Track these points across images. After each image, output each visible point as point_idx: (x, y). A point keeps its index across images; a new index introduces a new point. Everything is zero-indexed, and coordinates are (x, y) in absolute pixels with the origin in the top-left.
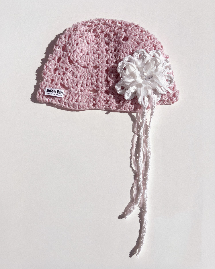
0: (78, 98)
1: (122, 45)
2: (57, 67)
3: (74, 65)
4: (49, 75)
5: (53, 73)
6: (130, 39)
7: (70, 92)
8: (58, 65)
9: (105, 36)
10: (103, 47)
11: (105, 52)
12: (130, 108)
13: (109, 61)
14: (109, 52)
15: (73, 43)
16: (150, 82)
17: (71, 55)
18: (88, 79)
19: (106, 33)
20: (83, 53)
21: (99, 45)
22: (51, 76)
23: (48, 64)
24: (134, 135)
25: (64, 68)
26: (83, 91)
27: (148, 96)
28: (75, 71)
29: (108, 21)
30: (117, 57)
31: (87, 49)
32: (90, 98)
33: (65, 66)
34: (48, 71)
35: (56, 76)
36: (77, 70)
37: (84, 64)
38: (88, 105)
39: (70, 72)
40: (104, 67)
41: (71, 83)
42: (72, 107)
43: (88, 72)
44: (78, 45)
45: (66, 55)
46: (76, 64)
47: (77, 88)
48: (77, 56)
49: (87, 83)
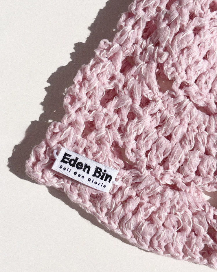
0: (159, 209)
2: (116, 86)
3: (173, 96)
4: (85, 107)
5: (98, 103)
7: (138, 180)
8: (120, 81)
15: (185, 24)
17: (171, 62)
18: (207, 153)
20: (212, 62)
22: (90, 111)
23: (91, 69)
25: (138, 98)
26: (179, 190)
28: (170, 114)
32: (201, 223)
33: (143, 91)
34: (84, 91)
35: (106, 115)
36: (178, 114)
38: (184, 247)
39: (152, 115)
41: (147, 152)
42: (129, 234)
44: (202, 32)
45: (152, 57)
46: (181, 93)
47: (163, 174)
48: (188, 67)
49: (201, 167)
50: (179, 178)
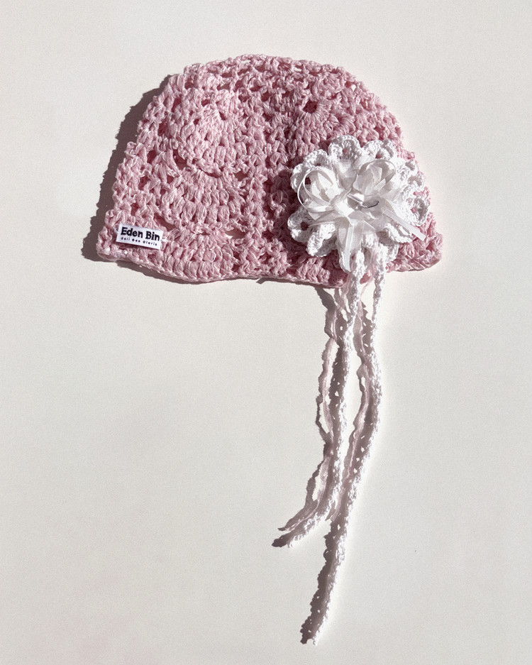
0: (198, 251)
1: (303, 123)
2: (146, 173)
3: (189, 171)
4: (128, 194)
5: (137, 188)
6: (321, 106)
7: (179, 235)
8: (148, 169)
9: (264, 98)
10: (259, 126)
11: (263, 137)
12: (321, 276)
13: (271, 161)
14: (273, 138)
15: (187, 119)
16: (370, 214)
17: (182, 147)
18: (221, 204)
19: (266, 91)
20: (212, 141)
21: (249, 120)
22: (132, 196)
23: (126, 165)
24: (329, 342)
25: (165, 177)
26: (208, 234)
27: (366, 251)
28: (191, 184)
29: (271, 62)
30: (291, 152)
31: (221, 132)
32: (227, 251)
33: (167, 171)
34: (125, 183)
35: (144, 195)
36: (196, 182)
37: (213, 166)
38: (220, 270)
39: (177, 187)
40: (261, 175)
41: (180, 215)
42: (182, 274)
43: (222, 187)
44: (200, 122)
46: (194, 167)
47: (195, 227)
48: (195, 148)
49: (219, 215)
50: (207, 226)
